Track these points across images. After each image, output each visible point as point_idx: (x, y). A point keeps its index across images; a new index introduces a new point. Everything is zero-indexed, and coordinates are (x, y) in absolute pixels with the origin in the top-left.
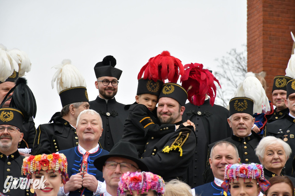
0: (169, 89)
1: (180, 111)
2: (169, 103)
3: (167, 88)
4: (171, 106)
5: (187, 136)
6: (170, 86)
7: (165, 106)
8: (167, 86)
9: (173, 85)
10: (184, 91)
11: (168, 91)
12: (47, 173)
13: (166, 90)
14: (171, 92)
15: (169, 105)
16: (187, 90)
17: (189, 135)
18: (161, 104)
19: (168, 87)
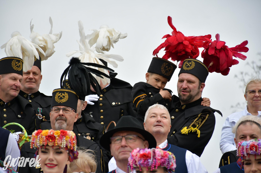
0: (190, 65)
1: (200, 87)
2: (189, 79)
3: (187, 64)
4: (191, 82)
5: (207, 117)
6: (191, 62)
7: (185, 82)
8: (187, 62)
9: (193, 61)
10: (205, 67)
11: (188, 67)
12: (53, 148)
13: (186, 66)
14: (191, 68)
15: (189, 82)
16: (207, 67)
17: (208, 117)
18: (181, 80)
19: (189, 63)
